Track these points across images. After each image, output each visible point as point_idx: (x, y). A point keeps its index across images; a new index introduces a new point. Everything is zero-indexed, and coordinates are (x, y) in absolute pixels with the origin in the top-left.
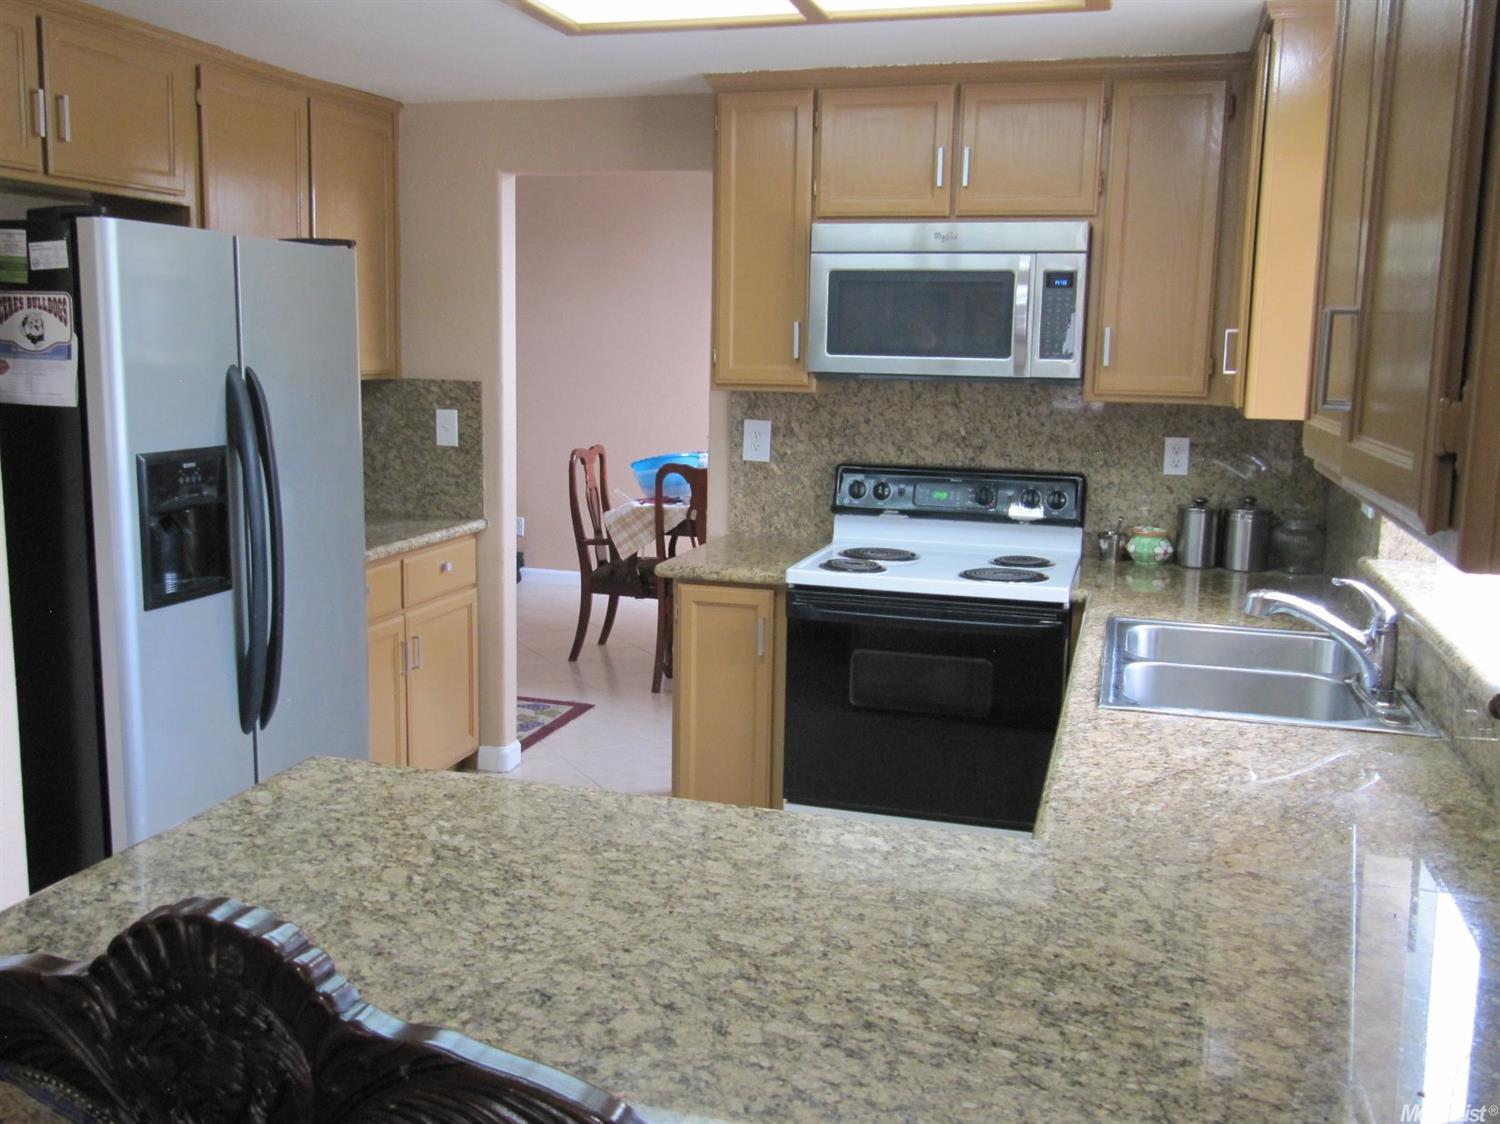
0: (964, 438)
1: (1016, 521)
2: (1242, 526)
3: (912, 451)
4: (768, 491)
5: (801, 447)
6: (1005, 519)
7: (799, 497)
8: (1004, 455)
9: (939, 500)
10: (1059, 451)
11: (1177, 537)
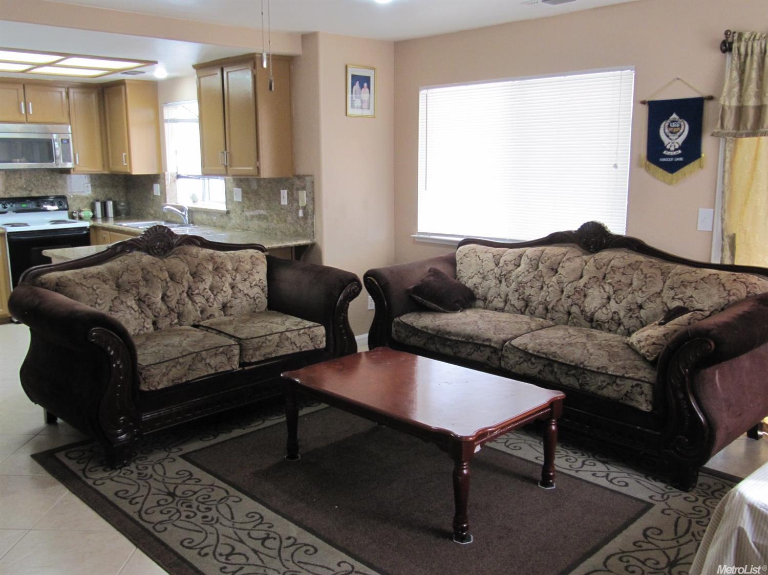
0: (25, 188)
1: (49, 211)
2: (110, 204)
3: (9, 193)
6: (45, 210)
8: (39, 192)
9: (24, 207)
10: (55, 190)
11: (93, 210)
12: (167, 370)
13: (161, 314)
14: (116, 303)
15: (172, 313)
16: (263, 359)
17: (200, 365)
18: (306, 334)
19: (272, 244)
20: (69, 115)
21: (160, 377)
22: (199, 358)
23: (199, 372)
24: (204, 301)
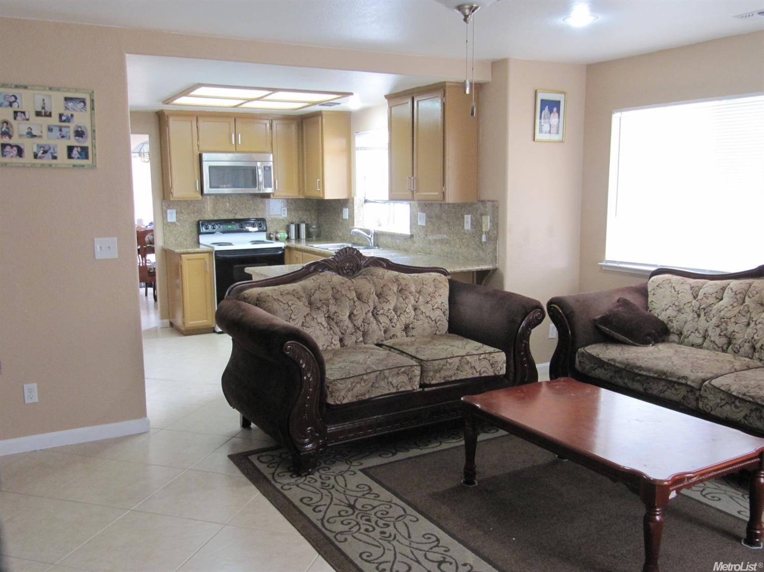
0: (231, 211)
1: (250, 232)
2: (303, 227)
3: (217, 215)
4: (176, 231)
5: (185, 217)
6: (247, 231)
7: (186, 231)
8: (242, 215)
9: (230, 228)
10: (256, 213)
12: (352, 386)
13: (347, 331)
14: (308, 319)
15: (358, 331)
16: (443, 381)
17: (383, 384)
18: (487, 359)
19: (454, 268)
20: (272, 144)
21: (346, 392)
22: (382, 376)
23: (381, 391)
24: (388, 321)
